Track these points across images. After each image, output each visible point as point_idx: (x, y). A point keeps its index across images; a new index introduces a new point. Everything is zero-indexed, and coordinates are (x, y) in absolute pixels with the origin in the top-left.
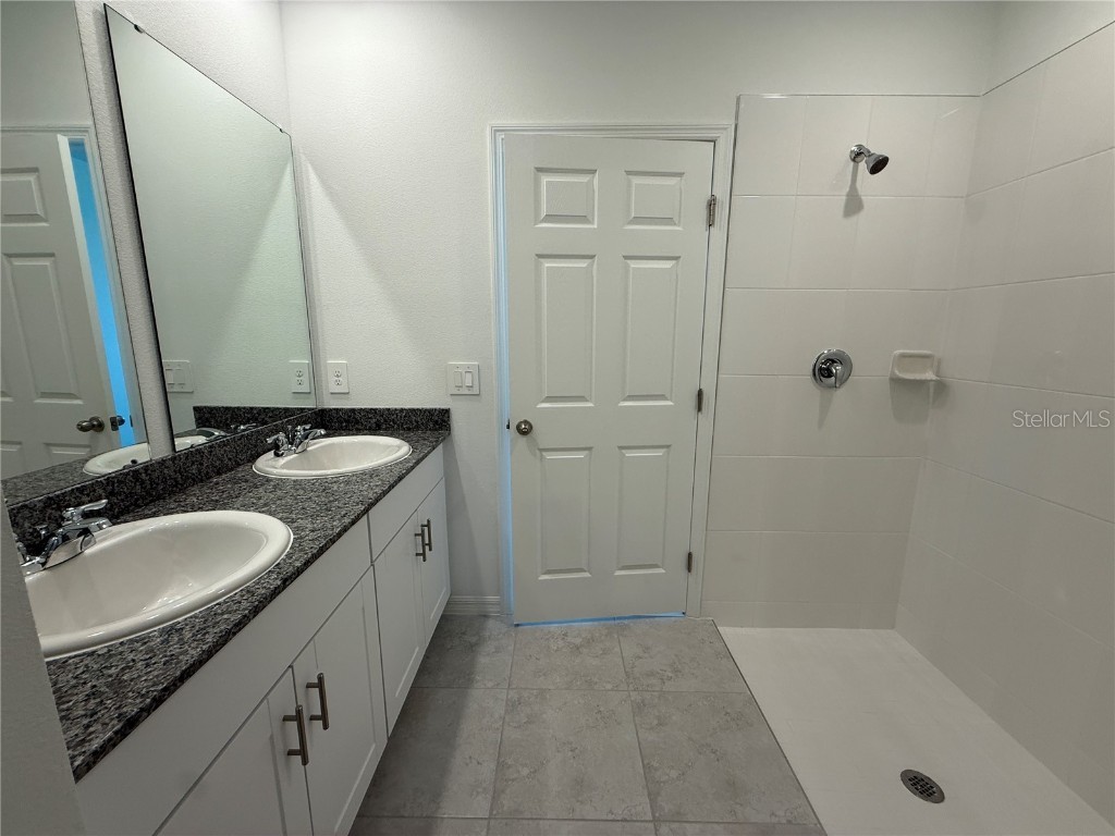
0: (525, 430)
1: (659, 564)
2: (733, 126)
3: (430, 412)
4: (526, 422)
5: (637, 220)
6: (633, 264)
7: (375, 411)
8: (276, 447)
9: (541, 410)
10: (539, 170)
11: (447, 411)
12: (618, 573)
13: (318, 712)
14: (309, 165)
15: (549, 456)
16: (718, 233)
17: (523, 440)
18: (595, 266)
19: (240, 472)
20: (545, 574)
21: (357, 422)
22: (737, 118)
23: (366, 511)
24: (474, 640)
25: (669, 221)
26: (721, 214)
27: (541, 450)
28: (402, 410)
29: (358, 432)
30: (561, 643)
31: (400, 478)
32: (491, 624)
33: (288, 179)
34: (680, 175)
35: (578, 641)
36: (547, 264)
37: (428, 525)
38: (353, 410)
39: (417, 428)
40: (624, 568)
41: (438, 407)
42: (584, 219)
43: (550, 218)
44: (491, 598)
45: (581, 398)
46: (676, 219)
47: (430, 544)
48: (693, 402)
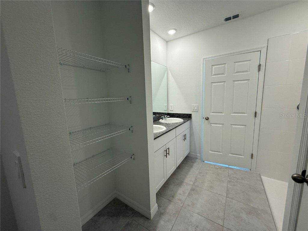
0: (207, 119)
1: (242, 155)
2: (266, 47)
3: (188, 114)
4: (208, 117)
5: (237, 72)
6: (236, 82)
7: (177, 114)
8: (162, 118)
9: (211, 115)
10: (212, 65)
11: (191, 114)
12: (230, 155)
13: (168, 153)
14: (170, 71)
15: (213, 125)
16: (262, 73)
17: (207, 121)
18: (225, 84)
19: (158, 121)
20: (211, 151)
21: (174, 116)
22: (268, 44)
23: (176, 127)
24: (194, 161)
25: (247, 71)
26: (263, 68)
27: (211, 124)
28: (182, 114)
29: (174, 117)
30: (213, 167)
31: (181, 124)
32: (198, 160)
33: (166, 74)
34: (250, 60)
35: (218, 167)
36: (214, 84)
37: (186, 135)
38: (174, 113)
39: (185, 117)
40: (232, 154)
41: (189, 113)
42: (223, 74)
43: (214, 75)
44: (198, 155)
45: (221, 113)
46: (248, 71)
47: (186, 139)
48: (254, 114)
